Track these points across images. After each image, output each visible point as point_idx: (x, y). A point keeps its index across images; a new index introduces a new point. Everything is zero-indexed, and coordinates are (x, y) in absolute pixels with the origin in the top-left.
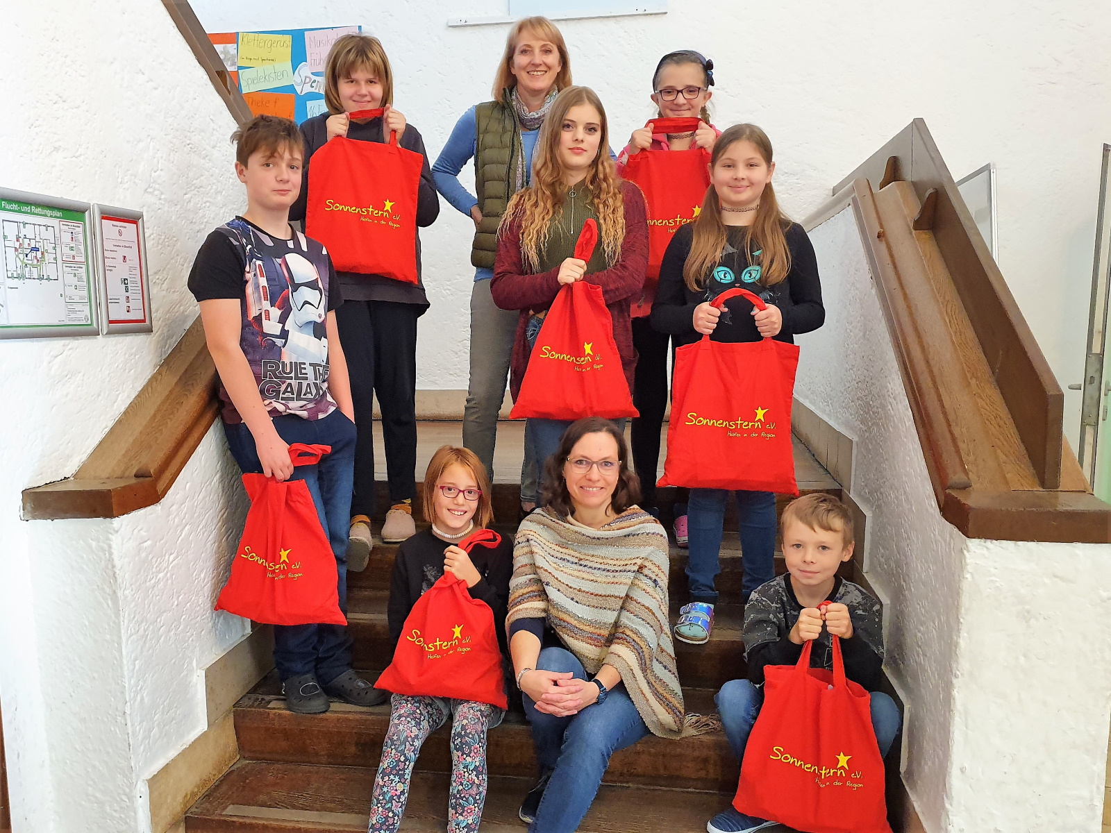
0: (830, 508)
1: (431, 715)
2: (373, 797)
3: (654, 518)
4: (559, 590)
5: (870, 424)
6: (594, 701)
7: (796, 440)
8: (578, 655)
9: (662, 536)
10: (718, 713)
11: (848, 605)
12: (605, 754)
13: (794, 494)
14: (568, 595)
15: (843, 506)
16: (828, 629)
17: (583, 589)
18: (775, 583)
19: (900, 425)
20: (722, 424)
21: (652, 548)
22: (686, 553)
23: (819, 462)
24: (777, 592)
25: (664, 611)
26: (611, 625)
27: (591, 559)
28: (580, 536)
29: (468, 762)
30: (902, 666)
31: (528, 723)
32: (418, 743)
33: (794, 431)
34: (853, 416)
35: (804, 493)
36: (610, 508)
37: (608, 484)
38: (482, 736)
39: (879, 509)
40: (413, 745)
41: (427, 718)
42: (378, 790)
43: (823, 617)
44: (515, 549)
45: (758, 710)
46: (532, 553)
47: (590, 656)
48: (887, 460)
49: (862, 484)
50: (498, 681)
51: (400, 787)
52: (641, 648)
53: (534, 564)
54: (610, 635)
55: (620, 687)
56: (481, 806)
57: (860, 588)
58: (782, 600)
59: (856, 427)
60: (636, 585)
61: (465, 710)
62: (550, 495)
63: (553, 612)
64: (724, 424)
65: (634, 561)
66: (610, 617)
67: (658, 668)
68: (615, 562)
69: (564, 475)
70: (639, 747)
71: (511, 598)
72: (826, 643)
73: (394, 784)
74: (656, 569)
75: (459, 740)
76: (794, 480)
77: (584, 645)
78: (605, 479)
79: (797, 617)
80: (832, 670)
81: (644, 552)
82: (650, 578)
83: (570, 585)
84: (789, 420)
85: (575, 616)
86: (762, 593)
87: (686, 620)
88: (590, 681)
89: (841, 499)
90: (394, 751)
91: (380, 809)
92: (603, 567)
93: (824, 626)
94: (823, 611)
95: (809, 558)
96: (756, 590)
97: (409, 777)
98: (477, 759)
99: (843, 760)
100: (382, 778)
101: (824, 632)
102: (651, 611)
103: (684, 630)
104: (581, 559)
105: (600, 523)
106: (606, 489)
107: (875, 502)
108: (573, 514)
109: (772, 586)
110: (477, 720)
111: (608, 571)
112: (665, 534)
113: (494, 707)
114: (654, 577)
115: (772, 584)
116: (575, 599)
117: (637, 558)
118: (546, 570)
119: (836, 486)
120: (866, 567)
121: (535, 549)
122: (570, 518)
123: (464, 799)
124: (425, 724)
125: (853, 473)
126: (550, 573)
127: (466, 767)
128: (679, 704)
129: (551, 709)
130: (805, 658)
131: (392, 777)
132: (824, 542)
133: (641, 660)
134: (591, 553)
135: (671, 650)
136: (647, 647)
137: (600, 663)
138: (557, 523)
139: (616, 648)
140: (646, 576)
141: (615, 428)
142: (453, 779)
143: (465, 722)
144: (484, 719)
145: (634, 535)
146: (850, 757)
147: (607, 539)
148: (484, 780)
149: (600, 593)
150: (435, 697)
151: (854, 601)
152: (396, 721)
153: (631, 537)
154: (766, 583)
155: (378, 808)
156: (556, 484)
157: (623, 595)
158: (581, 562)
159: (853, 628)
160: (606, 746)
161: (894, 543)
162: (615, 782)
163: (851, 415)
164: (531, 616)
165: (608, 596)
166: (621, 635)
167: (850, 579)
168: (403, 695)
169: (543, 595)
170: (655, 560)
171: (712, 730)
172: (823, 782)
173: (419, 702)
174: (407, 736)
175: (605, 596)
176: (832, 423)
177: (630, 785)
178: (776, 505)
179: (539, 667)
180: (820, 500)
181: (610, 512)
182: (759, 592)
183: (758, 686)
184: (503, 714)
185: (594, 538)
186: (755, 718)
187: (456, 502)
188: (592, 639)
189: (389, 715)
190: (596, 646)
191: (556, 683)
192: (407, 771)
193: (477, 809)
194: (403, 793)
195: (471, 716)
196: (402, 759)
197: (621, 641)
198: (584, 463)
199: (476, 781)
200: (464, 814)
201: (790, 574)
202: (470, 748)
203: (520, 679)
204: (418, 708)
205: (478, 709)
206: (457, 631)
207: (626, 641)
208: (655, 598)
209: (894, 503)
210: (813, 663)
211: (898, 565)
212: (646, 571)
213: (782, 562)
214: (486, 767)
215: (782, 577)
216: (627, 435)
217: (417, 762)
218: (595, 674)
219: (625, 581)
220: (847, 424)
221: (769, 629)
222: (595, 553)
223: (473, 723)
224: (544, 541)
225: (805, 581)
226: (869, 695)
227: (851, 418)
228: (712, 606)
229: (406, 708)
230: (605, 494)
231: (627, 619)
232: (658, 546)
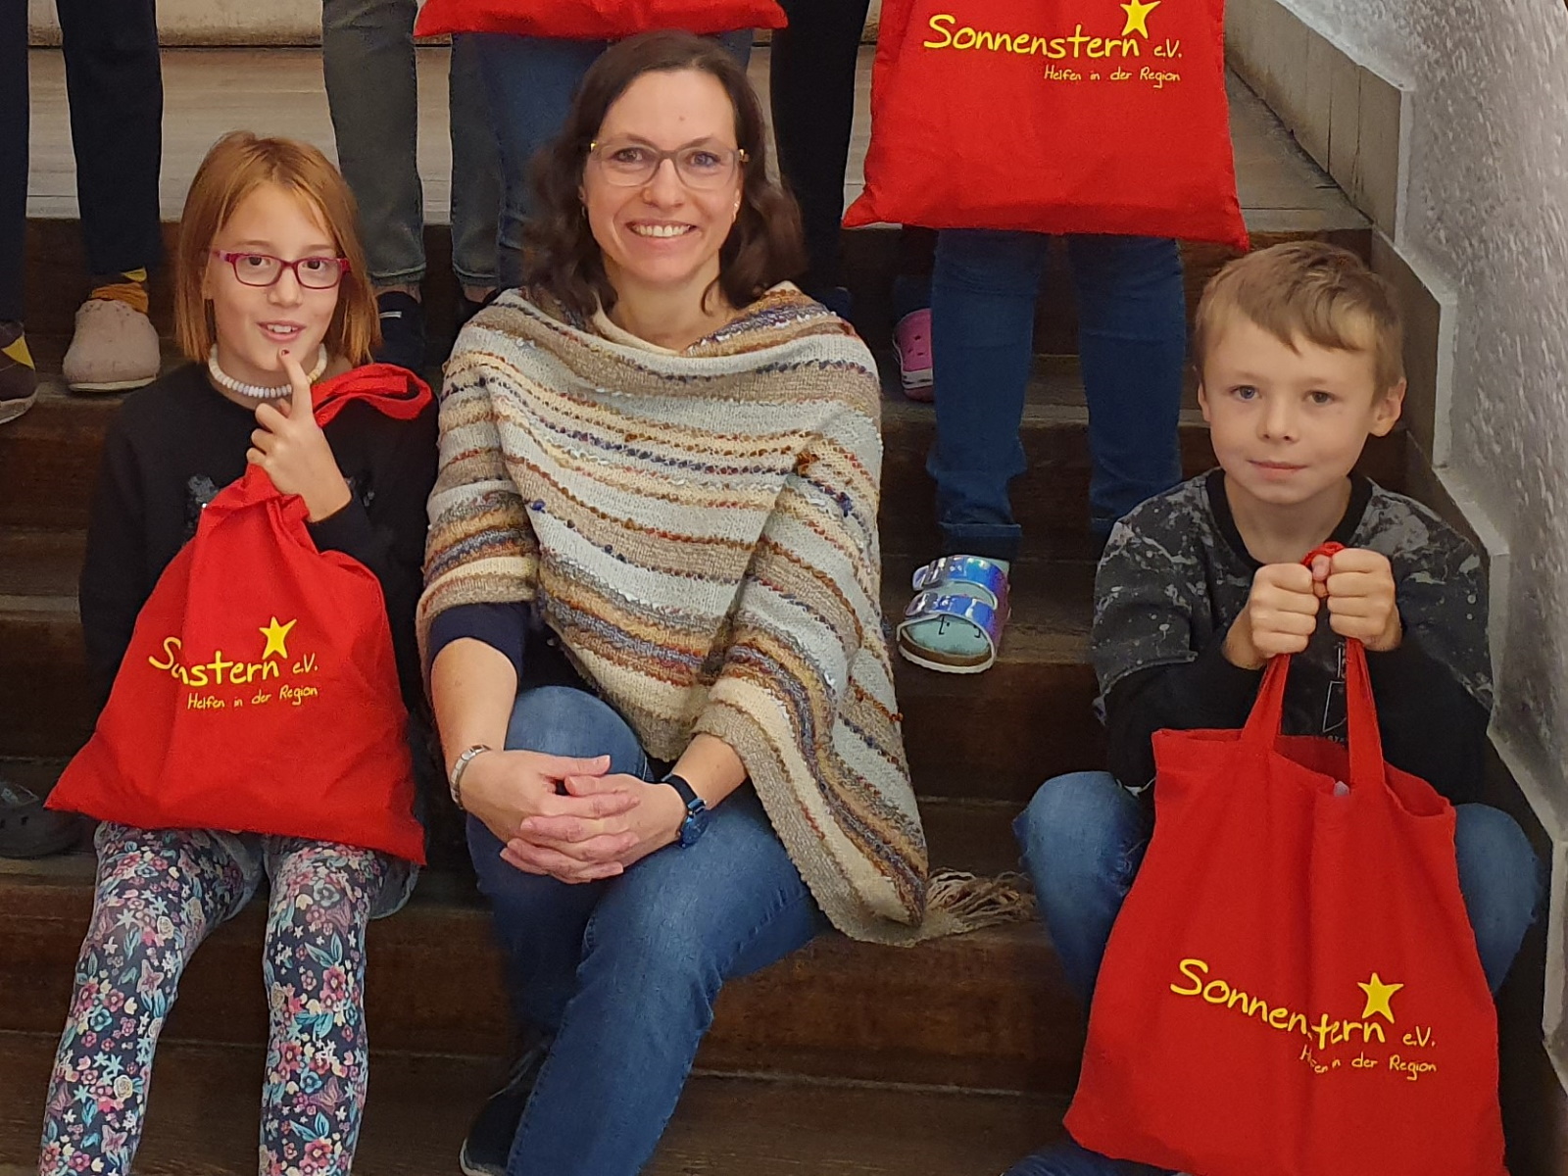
0: (1336, 284)
1: (211, 882)
2: (47, 1118)
3: (839, 320)
4: (570, 525)
5: (1449, 45)
6: (671, 837)
7: (1242, 94)
8: (625, 709)
9: (862, 370)
10: (1026, 867)
11: (1390, 558)
12: (702, 986)
13: (1234, 243)
14: (595, 539)
15: (1374, 277)
16: (1334, 619)
17: (638, 521)
18: (1178, 497)
19: (1533, 44)
20: (1028, 44)
21: (833, 405)
22: (928, 414)
23: (1305, 154)
24: (1186, 521)
25: (866, 582)
26: (719, 625)
27: (661, 435)
28: (630, 373)
29: (312, 1013)
30: (1544, 730)
31: (482, 901)
32: (173, 964)
33: (1234, 63)
34: (1403, 22)
35: (1263, 241)
36: (715, 291)
37: (708, 216)
38: (353, 942)
39: (1475, 284)
40: (160, 969)
41: (198, 888)
42: (62, 1097)
43: (1320, 589)
44: (444, 406)
45: (1138, 859)
46: (493, 417)
47: (658, 710)
48: (1496, 143)
49: (1430, 213)
50: (396, 784)
51: (124, 1087)
52: (804, 688)
53: (500, 450)
54: (713, 651)
55: (744, 798)
56: (352, 1139)
57: (1423, 508)
58: (1198, 543)
59: (1409, 54)
60: (786, 509)
61: (305, 866)
62: (547, 254)
63: (553, 585)
64: (1035, 45)
65: (783, 443)
66: (715, 601)
67: (846, 743)
68: (729, 446)
69: (583, 199)
70: (799, 970)
71: (433, 546)
72: (1330, 668)
73: (106, 1079)
74: (845, 466)
75: (288, 952)
76: (1236, 201)
77: (642, 679)
78: (697, 203)
79: (1242, 597)
80: (1346, 744)
81: (813, 415)
82: (829, 491)
83: (601, 510)
84: (1218, 33)
85: (615, 598)
86: (1145, 525)
87: (929, 605)
88: (657, 781)
89: (1368, 260)
90: (106, 986)
91: (68, 1150)
92: (694, 458)
93: (1323, 614)
94: (1320, 571)
95: (1278, 425)
96: (1125, 518)
97: (148, 1059)
98: (339, 1007)
99: (1379, 995)
100: (74, 1063)
101: (1324, 634)
102: (830, 583)
103: (926, 633)
104: (631, 437)
105: (688, 332)
106: (703, 231)
107: (1465, 265)
108: (608, 308)
109: (1170, 507)
110: (337, 897)
111: (710, 469)
112: (870, 364)
113: (386, 859)
114: (839, 488)
115: (1171, 499)
116: (616, 551)
117: (794, 432)
118: (534, 468)
119: (1354, 222)
120: (1440, 452)
121: (501, 408)
122: (601, 319)
123: (303, 1120)
124: (192, 910)
125: (1402, 184)
126: (545, 475)
127: (307, 1029)
128: (911, 845)
129: (548, 859)
130: (1269, 706)
131: (100, 1058)
132: (1320, 381)
133: (802, 721)
134: (662, 417)
135: (886, 695)
136: (821, 685)
137: (685, 732)
138: (565, 334)
139: (734, 688)
140: (817, 484)
141: (723, 56)
142: (271, 1064)
143: (304, 901)
144: (359, 893)
145: (783, 369)
146: (1398, 986)
147: (708, 379)
148: (359, 1065)
149: (687, 534)
150: (219, 832)
151: (1405, 545)
152: (113, 901)
153: (775, 373)
154: (1155, 499)
155: (62, 1145)
156: (560, 222)
157: (753, 538)
158: (633, 445)
159: (1402, 620)
160: (704, 965)
161: (1520, 382)
162: (733, 1067)
163: (1396, 17)
164: (490, 599)
165: (709, 542)
166: (744, 653)
167: (1397, 486)
168: (130, 827)
169: (524, 537)
170: (842, 439)
171: (1007, 917)
172: (1324, 1057)
173: (176, 846)
174: (144, 946)
175: (700, 540)
176: (1342, 42)
177: (775, 1075)
178: (1181, 277)
179: (513, 741)
180: (1309, 261)
181: (714, 300)
182: (1135, 523)
183: (1136, 790)
184: (413, 878)
185: (670, 377)
186: (1128, 881)
187: (274, 298)
188: (666, 664)
189: (92, 881)
190: (674, 682)
191: (561, 788)
192: (143, 1043)
193: (338, 1147)
194: (131, 1103)
195: (320, 885)
196: (130, 1007)
197: (744, 668)
198: (639, 157)
199: (337, 1069)
200: (302, 1163)
201: (1223, 472)
202: (318, 976)
203: (459, 777)
204: (172, 862)
205: (341, 863)
206: (276, 637)
207: (756, 666)
208: (841, 548)
209: (1520, 265)
210: (1291, 723)
211: (1532, 441)
212: (816, 471)
213: (1201, 440)
214: (363, 1027)
215: (1200, 480)
216: (759, 78)
217: (171, 1016)
218: (673, 763)
219: (758, 499)
220: (1383, 44)
221: (1164, 627)
222: (673, 420)
223: (326, 903)
224: (528, 384)
225: (1267, 492)
226: (1451, 811)
227: (1394, 26)
228: (1003, 566)
229: (139, 863)
230: (700, 248)
231: (763, 608)
232: (852, 400)
